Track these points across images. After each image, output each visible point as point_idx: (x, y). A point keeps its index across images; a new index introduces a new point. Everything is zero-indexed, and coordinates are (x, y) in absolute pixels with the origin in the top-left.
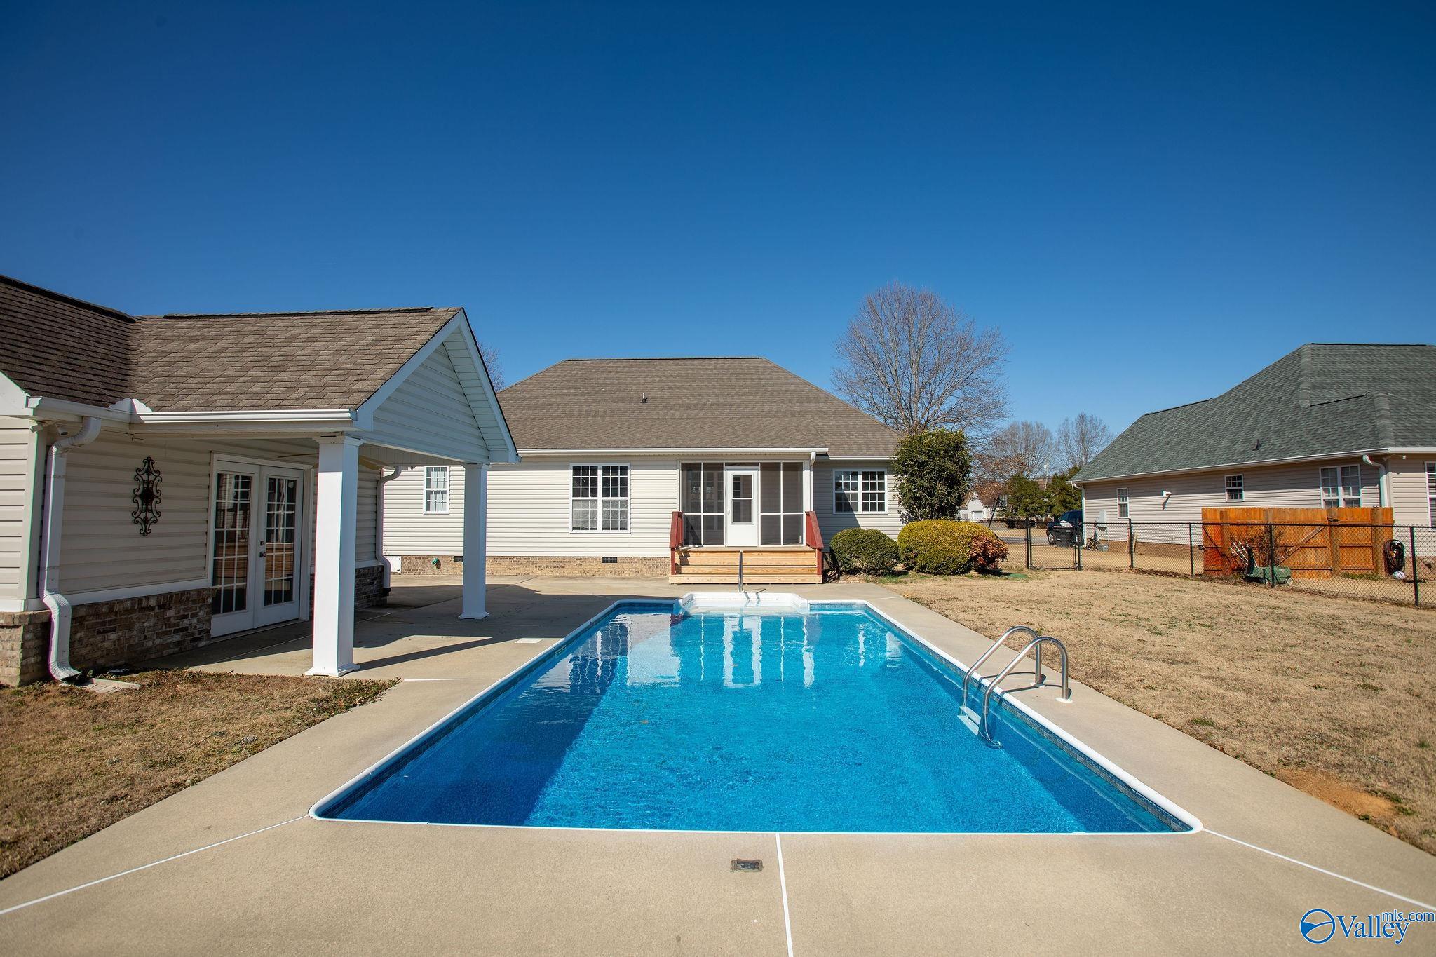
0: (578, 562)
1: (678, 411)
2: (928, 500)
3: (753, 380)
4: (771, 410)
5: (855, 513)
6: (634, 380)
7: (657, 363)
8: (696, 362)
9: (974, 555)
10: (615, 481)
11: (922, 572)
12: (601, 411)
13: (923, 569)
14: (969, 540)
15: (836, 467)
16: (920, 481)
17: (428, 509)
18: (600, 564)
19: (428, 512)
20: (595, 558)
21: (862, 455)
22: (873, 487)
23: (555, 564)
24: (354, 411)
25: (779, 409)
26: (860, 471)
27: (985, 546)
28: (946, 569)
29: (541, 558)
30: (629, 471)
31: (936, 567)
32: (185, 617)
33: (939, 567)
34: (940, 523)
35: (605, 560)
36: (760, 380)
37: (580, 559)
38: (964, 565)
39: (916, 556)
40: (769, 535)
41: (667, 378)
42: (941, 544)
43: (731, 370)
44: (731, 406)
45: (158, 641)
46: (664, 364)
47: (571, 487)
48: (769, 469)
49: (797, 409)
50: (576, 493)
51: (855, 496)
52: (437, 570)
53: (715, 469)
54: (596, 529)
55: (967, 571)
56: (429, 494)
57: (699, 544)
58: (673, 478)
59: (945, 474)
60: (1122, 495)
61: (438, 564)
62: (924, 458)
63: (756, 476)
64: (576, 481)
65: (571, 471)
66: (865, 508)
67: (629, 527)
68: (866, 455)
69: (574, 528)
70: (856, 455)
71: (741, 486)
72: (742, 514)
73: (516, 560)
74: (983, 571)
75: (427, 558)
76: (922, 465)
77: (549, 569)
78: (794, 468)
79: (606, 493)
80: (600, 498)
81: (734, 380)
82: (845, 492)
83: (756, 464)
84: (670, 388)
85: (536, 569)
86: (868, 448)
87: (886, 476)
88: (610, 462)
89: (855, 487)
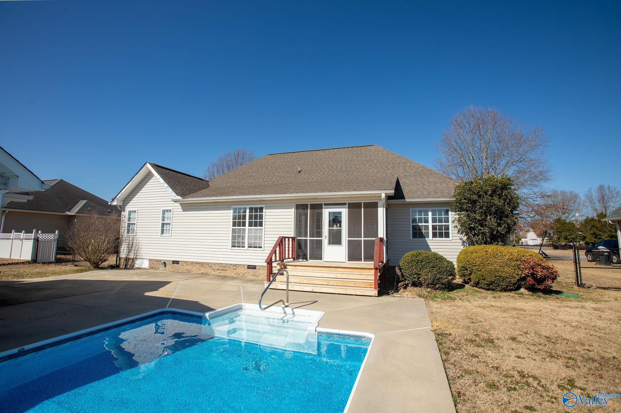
0: (234, 267)
1: (316, 176)
2: (480, 230)
3: (366, 157)
4: (373, 173)
5: (427, 239)
7: (314, 152)
8: (336, 150)
9: (523, 275)
10: (256, 217)
11: (476, 287)
13: (477, 284)
14: (519, 263)
15: (413, 207)
16: (472, 215)
17: (162, 233)
18: (246, 269)
19: (162, 235)
20: (244, 266)
21: (430, 198)
22: (440, 221)
23: (222, 268)
25: (378, 172)
26: (429, 209)
27: (533, 268)
28: (497, 286)
29: (215, 264)
30: (264, 210)
31: (487, 284)
33: (491, 284)
34: (491, 248)
35: (250, 267)
36: (371, 156)
37: (235, 265)
38: (515, 284)
39: (470, 274)
40: (353, 255)
41: (317, 159)
42: (492, 265)
43: (355, 153)
44: (349, 172)
46: (318, 152)
47: (231, 220)
48: (354, 207)
49: (390, 171)
50: (234, 224)
51: (427, 227)
52: (164, 268)
53: (317, 207)
54: (244, 247)
55: (518, 288)
56: (163, 225)
57: (307, 259)
58: (290, 214)
59: (493, 209)
61: (165, 264)
62: (475, 197)
63: (344, 212)
64: (234, 217)
65: (232, 211)
66: (434, 235)
67: (263, 247)
68: (433, 197)
69: (233, 246)
70: (426, 197)
71: (335, 220)
72: (335, 239)
73: (202, 264)
74: (532, 289)
75: (160, 261)
76: (474, 202)
77: (219, 271)
79: (250, 225)
80: (247, 227)
81: (355, 158)
82: (419, 224)
83: (345, 204)
84: (317, 164)
85: (212, 271)
86: (436, 193)
87: (450, 213)
88: (258, 204)
89: (426, 221)
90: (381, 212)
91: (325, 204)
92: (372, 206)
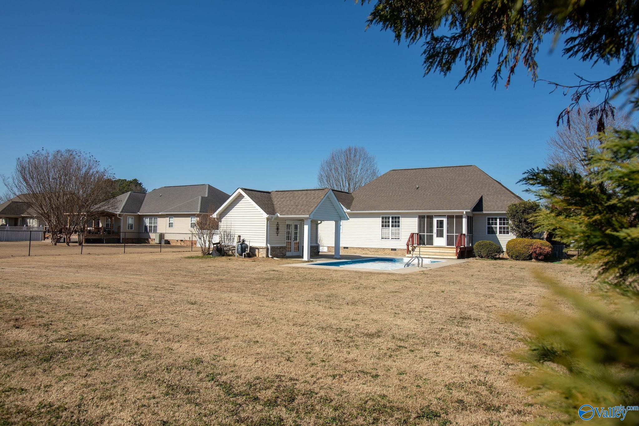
3: (465, 177)
4: (467, 191)
5: (496, 234)
6: (416, 179)
7: (427, 170)
8: (444, 169)
9: (532, 252)
10: (396, 222)
12: (400, 193)
15: (488, 216)
20: (389, 249)
21: (498, 211)
22: (504, 224)
23: (376, 250)
24: (309, 215)
25: (471, 191)
26: (498, 217)
28: (520, 258)
29: (371, 248)
30: (400, 218)
35: (392, 250)
36: (468, 176)
37: (384, 249)
38: (528, 257)
40: (450, 242)
41: (430, 177)
43: (458, 172)
46: (430, 170)
47: (381, 224)
48: (450, 217)
50: (383, 226)
51: (496, 228)
53: (430, 218)
54: (389, 239)
55: (531, 259)
57: (425, 245)
58: (416, 220)
63: (445, 220)
64: (383, 222)
65: (381, 218)
66: (500, 232)
67: (400, 238)
69: (382, 238)
71: (440, 224)
72: (440, 234)
73: (363, 249)
78: (460, 217)
79: (392, 226)
80: (390, 228)
81: (457, 177)
82: (492, 226)
83: (445, 216)
84: (430, 182)
86: (501, 208)
88: (394, 215)
89: (496, 224)
90: (464, 221)
91: (435, 216)
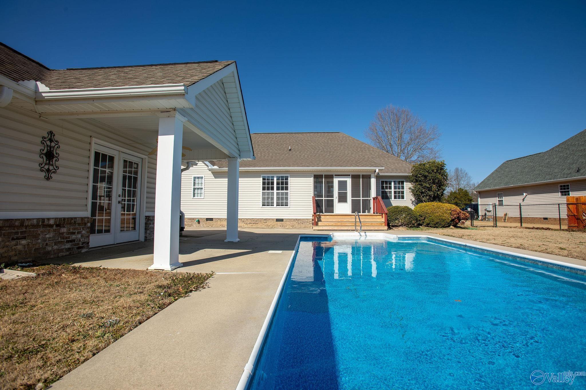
0: (265, 221)
1: (306, 154)
2: (428, 193)
3: (338, 141)
5: (391, 200)
6: (284, 141)
7: (294, 135)
8: (311, 134)
9: (454, 218)
10: (282, 183)
11: (427, 226)
12: (271, 154)
13: (428, 225)
14: (450, 211)
15: (382, 179)
16: (424, 184)
17: (194, 196)
18: (275, 222)
19: (194, 198)
20: (273, 219)
21: (394, 173)
22: (399, 188)
23: (254, 222)
24: (187, 86)
25: (352, 154)
26: (393, 180)
27: (458, 214)
28: (440, 225)
29: (247, 219)
30: (289, 178)
31: (435, 224)
32: (74, 233)
33: (436, 224)
34: (435, 204)
35: (278, 220)
36: (341, 141)
37: (266, 219)
38: (449, 223)
39: (424, 219)
40: (355, 208)
41: (299, 140)
42: (437, 213)
43: (328, 137)
44: (330, 152)
45: (55, 247)
46: (297, 135)
47: (261, 186)
48: (355, 177)
49: (361, 153)
50: (264, 189)
51: (390, 192)
52: (198, 225)
53: (330, 177)
54: (273, 206)
55: (449, 226)
56: (194, 189)
57: (323, 213)
58: (310, 181)
59: (437, 181)
60: (500, 196)
61: (199, 222)
62: (426, 174)
63: (349, 181)
64: (264, 183)
65: (261, 179)
66: (395, 198)
67: (289, 205)
68: (396, 173)
69: (263, 205)
70: (391, 173)
71: (342, 185)
74: (456, 226)
75: (193, 219)
76: (425, 177)
77: (251, 224)
79: (278, 189)
80: (275, 191)
81: (330, 142)
82: (386, 190)
83: (349, 175)
84: (301, 145)
85: (245, 225)
86: (396, 170)
87: (405, 183)
88: (280, 174)
89: (390, 188)
90: (373, 181)
91: (335, 175)
92: (366, 178)
